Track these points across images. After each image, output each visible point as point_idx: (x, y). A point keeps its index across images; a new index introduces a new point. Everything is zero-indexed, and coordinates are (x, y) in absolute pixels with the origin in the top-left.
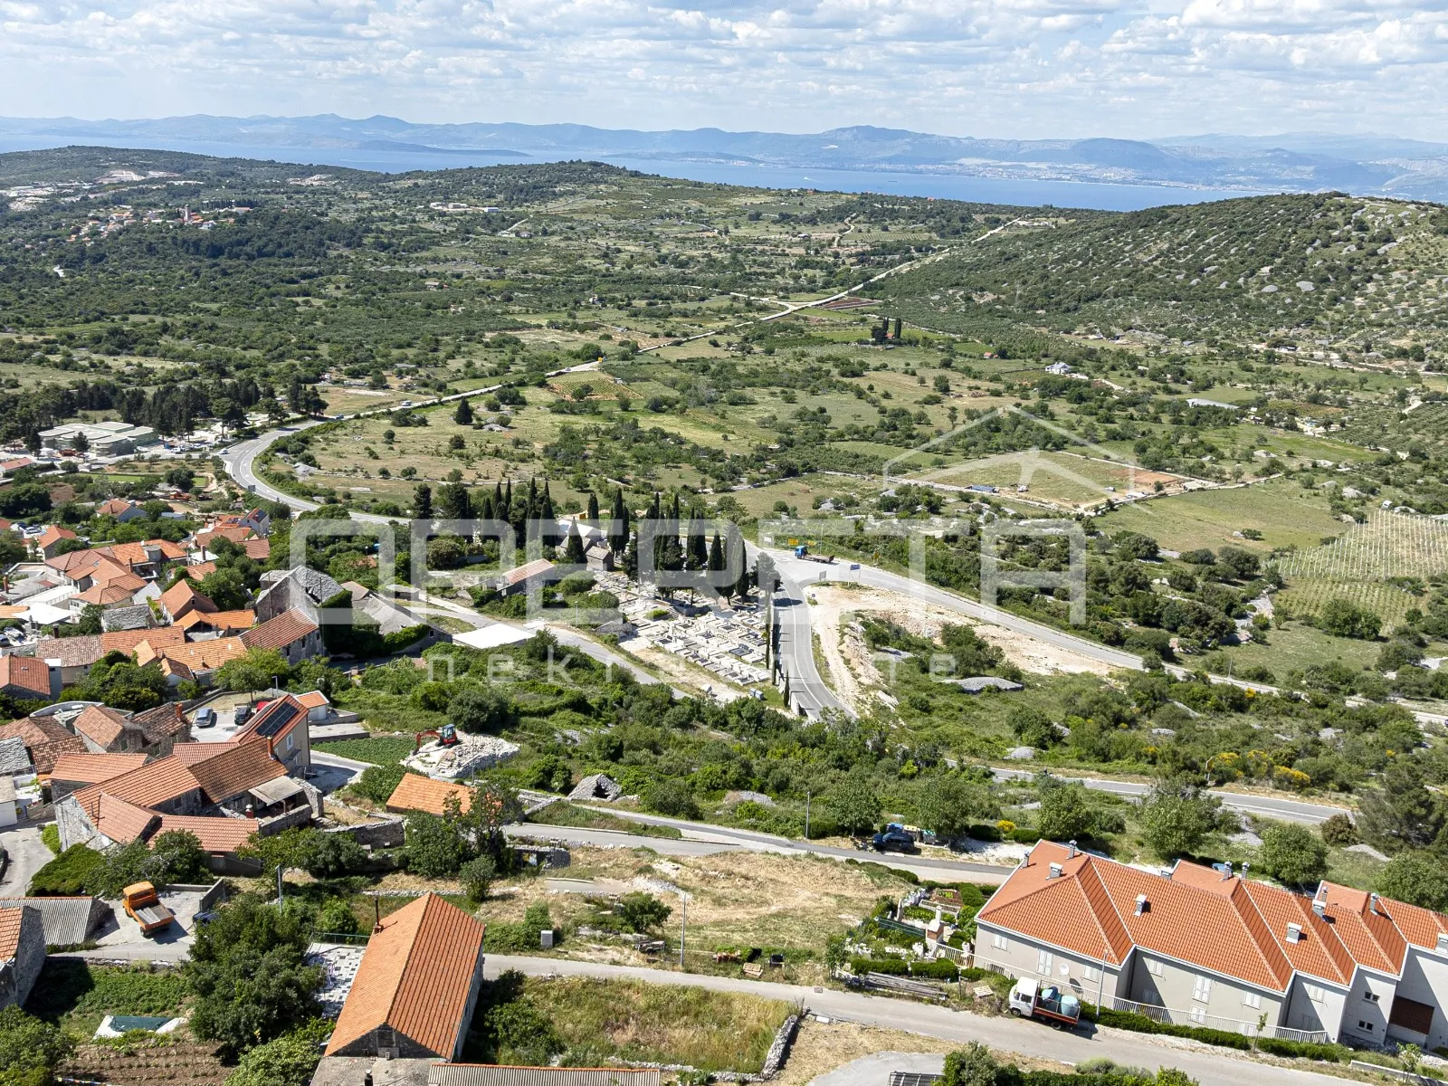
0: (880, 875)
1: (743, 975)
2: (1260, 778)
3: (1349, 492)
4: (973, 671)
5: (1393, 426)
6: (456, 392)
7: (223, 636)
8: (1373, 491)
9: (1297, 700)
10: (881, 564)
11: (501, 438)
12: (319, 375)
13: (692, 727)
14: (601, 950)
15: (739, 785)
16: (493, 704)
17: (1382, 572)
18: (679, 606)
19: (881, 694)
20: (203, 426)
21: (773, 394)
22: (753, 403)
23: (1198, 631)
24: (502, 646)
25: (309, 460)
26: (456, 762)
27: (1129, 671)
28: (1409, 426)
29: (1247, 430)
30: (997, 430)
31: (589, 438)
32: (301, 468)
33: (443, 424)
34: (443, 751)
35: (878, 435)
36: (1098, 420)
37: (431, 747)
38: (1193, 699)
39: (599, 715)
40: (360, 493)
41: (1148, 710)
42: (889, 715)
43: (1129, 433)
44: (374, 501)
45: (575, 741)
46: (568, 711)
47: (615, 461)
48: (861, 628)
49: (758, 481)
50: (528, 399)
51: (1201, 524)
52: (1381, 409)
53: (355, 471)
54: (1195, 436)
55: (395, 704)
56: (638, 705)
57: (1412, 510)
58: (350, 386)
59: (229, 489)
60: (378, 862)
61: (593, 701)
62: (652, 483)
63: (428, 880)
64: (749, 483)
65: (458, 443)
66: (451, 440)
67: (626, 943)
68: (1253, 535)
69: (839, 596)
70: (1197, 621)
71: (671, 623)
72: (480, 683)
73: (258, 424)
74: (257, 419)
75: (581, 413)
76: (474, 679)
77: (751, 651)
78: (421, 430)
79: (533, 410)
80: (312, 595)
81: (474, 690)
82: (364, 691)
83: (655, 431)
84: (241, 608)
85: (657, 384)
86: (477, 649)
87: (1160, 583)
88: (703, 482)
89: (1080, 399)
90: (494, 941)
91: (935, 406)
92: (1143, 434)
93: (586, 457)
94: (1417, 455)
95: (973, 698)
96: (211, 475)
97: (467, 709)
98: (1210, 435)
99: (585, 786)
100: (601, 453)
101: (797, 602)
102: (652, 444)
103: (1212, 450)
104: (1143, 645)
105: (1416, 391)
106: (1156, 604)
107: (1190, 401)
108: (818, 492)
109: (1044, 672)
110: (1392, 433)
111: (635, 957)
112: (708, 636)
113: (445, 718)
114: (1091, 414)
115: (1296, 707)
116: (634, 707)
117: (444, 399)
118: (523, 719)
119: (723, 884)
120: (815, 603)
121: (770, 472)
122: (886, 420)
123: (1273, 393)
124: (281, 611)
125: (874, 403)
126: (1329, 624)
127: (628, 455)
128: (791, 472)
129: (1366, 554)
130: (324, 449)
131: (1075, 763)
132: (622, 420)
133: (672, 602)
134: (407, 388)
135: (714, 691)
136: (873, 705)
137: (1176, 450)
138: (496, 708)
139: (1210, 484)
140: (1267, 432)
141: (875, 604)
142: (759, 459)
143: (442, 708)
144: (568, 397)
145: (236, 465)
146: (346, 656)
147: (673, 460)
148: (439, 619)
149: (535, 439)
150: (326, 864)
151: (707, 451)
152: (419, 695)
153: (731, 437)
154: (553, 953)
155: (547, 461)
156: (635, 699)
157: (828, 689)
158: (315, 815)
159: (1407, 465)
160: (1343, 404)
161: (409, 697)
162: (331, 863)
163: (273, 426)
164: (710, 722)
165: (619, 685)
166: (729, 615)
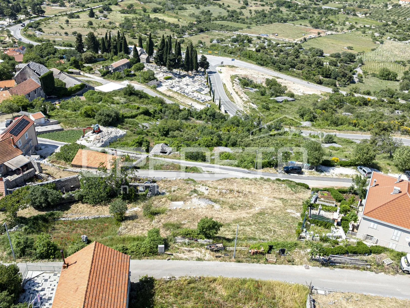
0: (294, 187)
1: (267, 261)
2: (395, 131)
3: (377, 34)
4: (278, 94)
5: (385, 14)
6: (88, 7)
7: (3, 90)
8: (383, 34)
9: (383, 101)
10: (240, 59)
11: (105, 22)
12: (42, 2)
13: (189, 119)
14: (189, 251)
15: (218, 144)
16: (113, 115)
17: (392, 59)
18: (175, 74)
19: (251, 104)
20: (3, 19)
21: (192, 6)
22: (186, 9)
23: (343, 79)
24: (114, 91)
25: (40, 30)
26: (101, 140)
27: (327, 93)
28: (390, 14)
29: (342, 16)
30: (265, 16)
31: (134, 21)
32: (38, 33)
33: (85, 17)
34: (95, 135)
35: (228, 19)
36: (296, 13)
37: (90, 135)
38: (352, 102)
39: (154, 116)
40: (58, 40)
41: (339, 106)
42: (256, 112)
43: (306, 17)
44: (63, 43)
45: (147, 127)
46: (142, 115)
47: (143, 28)
48: (238, 81)
49: (191, 34)
50: (113, 9)
51: (334, 45)
52: (380, 9)
53: (56, 33)
54: (327, 18)
55: (74, 115)
56: (168, 112)
57: (397, 40)
58: (53, 6)
59: (12, 40)
60: (68, 198)
61: (151, 111)
62: (157, 35)
63: (93, 206)
64: (188, 35)
65: (91, 23)
66: (88, 23)
67: (202, 245)
68: (350, 48)
69: (228, 70)
70: (343, 76)
71: (174, 81)
72: (107, 105)
73: (22, 19)
74: (21, 17)
75: (130, 13)
76: (104, 104)
77: (204, 90)
78: (78, 19)
79: (115, 12)
80: (37, 73)
81: (105, 109)
82: (61, 110)
83: (155, 18)
84: (11, 79)
85: (154, 4)
86: (104, 92)
87: (326, 64)
88: (173, 35)
89: (289, 7)
90: (132, 252)
91: (244, 9)
92: (311, 17)
93: (134, 27)
94: (394, 23)
95: (281, 104)
96: (6, 36)
97: (103, 117)
98: (331, 17)
99: (156, 149)
100: (138, 26)
101: (215, 73)
102: (155, 23)
103: (332, 22)
104: (329, 84)
105: (390, 4)
106: (330, 70)
107: (323, 7)
108: (211, 37)
109: (300, 94)
110: (385, 16)
111: (208, 255)
112: (187, 85)
113: (94, 121)
114: (293, 11)
115: (383, 103)
116: (167, 113)
117: (85, 9)
118: (126, 119)
119: (229, 196)
120: (221, 73)
121: (195, 31)
122: (230, 14)
123: (347, 5)
124: (25, 80)
125: (225, 9)
126: (381, 76)
127: (147, 26)
128: (202, 31)
129: (385, 54)
130: (45, 26)
131: (327, 127)
132: (144, 15)
133: (173, 73)
134: (72, 6)
135: (193, 105)
136: (250, 108)
137: (322, 22)
138: (115, 116)
139: (334, 33)
140: (348, 16)
141: (242, 73)
142: (191, 27)
143: (93, 117)
144: (126, 8)
145: (15, 32)
146: (53, 96)
147: (163, 28)
148: (88, 81)
149: (116, 22)
150: (41, 203)
151: (173, 24)
152: (83, 111)
153: (180, 20)
154: (165, 256)
155: (121, 29)
156: (167, 109)
157: (232, 103)
158: (37, 173)
159: (391, 26)
160: (368, 8)
161: (79, 112)
162: (43, 203)
163: (27, 19)
164: (195, 117)
165: (160, 104)
166: (193, 77)
